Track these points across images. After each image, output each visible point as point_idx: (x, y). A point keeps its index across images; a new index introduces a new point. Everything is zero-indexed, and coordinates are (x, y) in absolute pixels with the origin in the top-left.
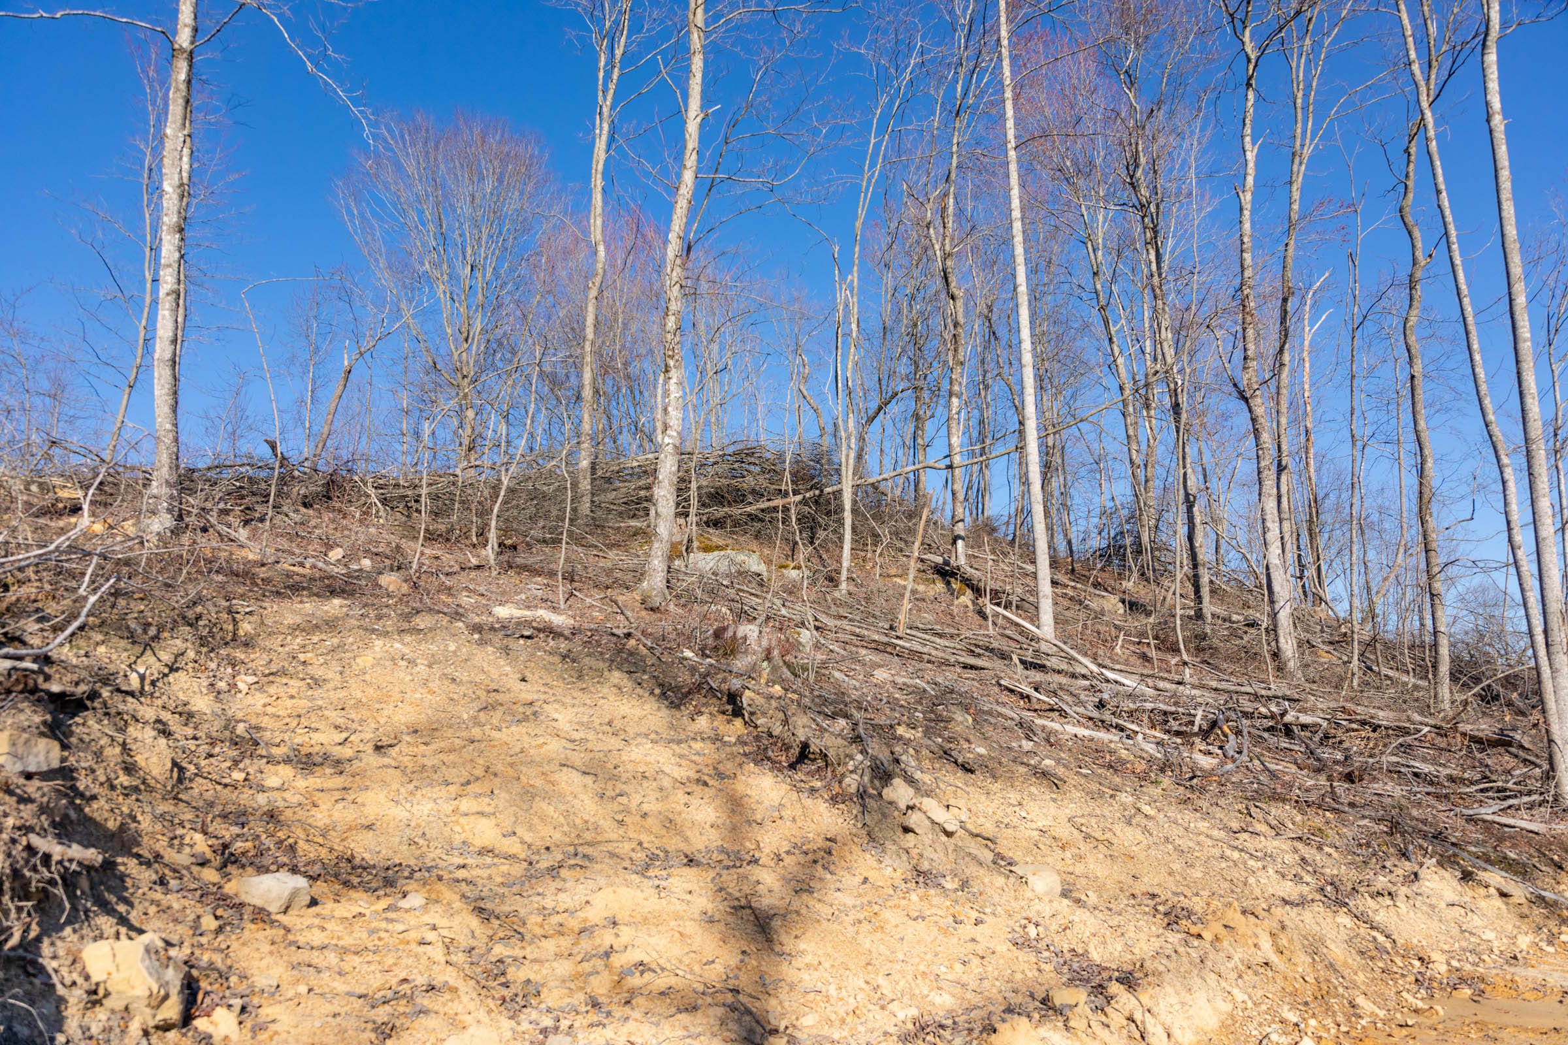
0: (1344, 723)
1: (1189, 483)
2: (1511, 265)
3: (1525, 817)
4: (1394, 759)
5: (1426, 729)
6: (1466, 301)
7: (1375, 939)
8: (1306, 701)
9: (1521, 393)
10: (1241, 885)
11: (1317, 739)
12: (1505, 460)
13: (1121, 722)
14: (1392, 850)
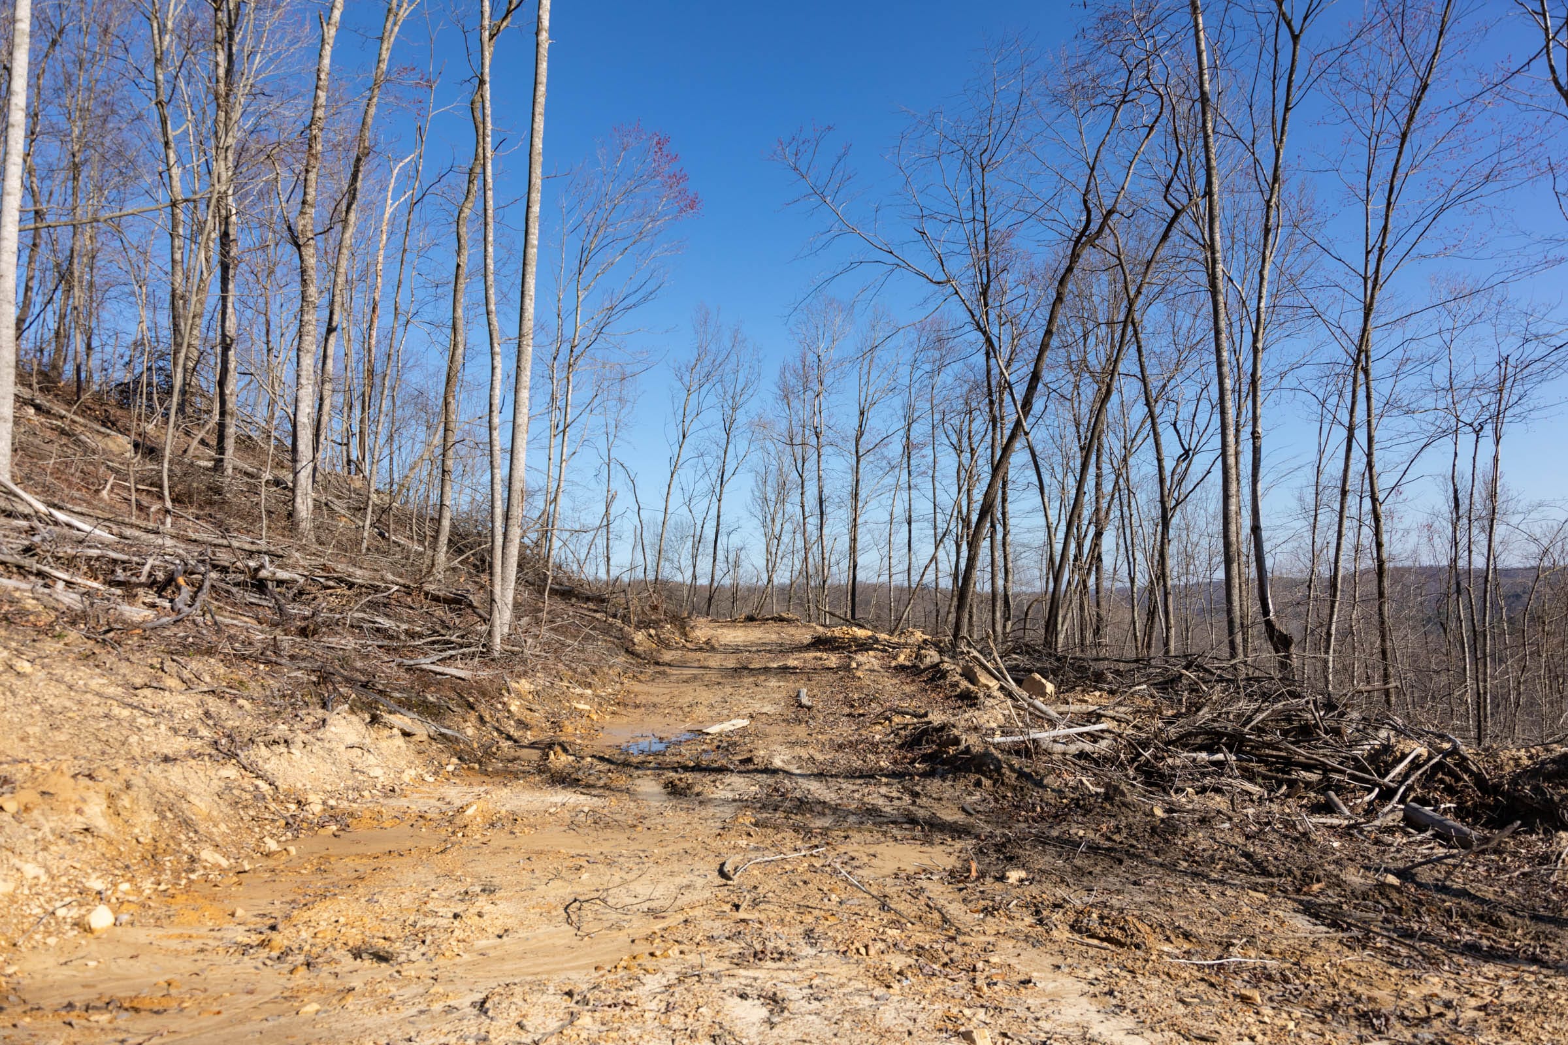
0: (322, 580)
1: (227, 324)
2: (534, 175)
3: (460, 666)
4: (361, 615)
5: (396, 588)
6: (490, 194)
7: (257, 787)
8: (289, 557)
9: (523, 293)
10: (117, 745)
11: (290, 595)
12: (497, 349)
13: (47, 569)
14: (314, 700)
